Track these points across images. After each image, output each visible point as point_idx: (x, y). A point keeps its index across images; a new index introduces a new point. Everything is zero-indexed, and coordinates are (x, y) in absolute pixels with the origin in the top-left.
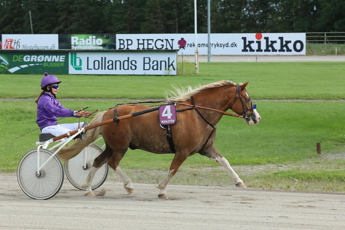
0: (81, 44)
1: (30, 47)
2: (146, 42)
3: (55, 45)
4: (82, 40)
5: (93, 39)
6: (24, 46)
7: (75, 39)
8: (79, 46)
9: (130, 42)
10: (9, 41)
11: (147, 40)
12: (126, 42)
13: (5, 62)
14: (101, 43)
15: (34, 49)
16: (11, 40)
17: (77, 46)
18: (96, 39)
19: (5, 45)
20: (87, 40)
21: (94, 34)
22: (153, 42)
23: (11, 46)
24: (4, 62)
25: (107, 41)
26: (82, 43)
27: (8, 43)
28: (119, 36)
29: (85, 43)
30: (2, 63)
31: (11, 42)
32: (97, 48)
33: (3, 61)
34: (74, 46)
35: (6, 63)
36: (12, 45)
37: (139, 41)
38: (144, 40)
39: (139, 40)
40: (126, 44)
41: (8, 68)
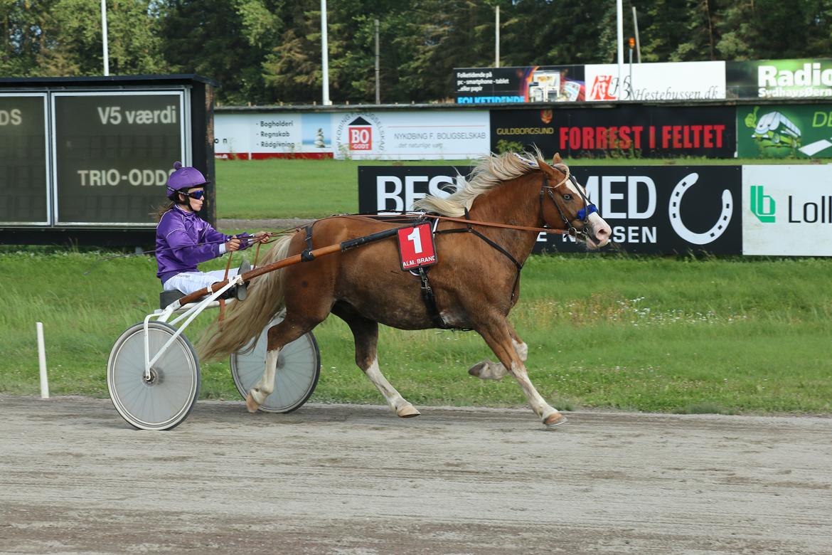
0: (784, 84)
1: (655, 95)
3: (716, 90)
4: (785, 75)
5: (814, 72)
6: (640, 93)
7: (767, 73)
8: (777, 89)
10: (601, 82)
13: (793, 129)
15: (664, 98)
16: (607, 79)
17: (773, 88)
18: (822, 69)
19: (593, 91)
20: (799, 73)
21: (815, 59)
23: (606, 93)
24: (790, 129)
26: (785, 81)
27: (601, 87)
29: (794, 82)
30: (783, 132)
31: (608, 82)
32: (824, 93)
33: (787, 127)
34: (764, 89)
35: (794, 132)
36: (611, 91)
41: (799, 145)
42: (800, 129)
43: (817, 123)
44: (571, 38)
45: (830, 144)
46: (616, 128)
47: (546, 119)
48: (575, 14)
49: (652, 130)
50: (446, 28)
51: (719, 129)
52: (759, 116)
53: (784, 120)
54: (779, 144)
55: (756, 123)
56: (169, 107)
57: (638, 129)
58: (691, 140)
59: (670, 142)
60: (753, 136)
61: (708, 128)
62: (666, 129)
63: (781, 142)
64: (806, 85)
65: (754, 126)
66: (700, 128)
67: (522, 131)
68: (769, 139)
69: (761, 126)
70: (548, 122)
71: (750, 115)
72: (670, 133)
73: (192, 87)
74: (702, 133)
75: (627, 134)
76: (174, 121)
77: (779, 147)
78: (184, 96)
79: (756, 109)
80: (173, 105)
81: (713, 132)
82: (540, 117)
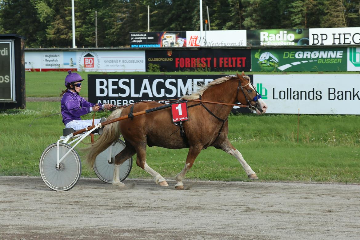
0: (271, 40)
1: (216, 44)
2: (342, 36)
4: (272, 36)
5: (284, 35)
6: (210, 43)
7: (264, 35)
8: (268, 42)
9: (324, 37)
10: (193, 38)
11: (343, 34)
12: (320, 37)
13: (275, 59)
14: (293, 39)
15: (220, 45)
16: (196, 37)
17: (267, 42)
18: (287, 34)
19: (190, 42)
20: (278, 35)
21: (285, 29)
22: (350, 36)
23: (195, 43)
24: (274, 59)
25: (299, 36)
26: (272, 38)
27: (193, 41)
28: (312, 31)
29: (276, 39)
30: (271, 60)
31: (196, 39)
32: (288, 44)
33: (273, 58)
34: (263, 42)
35: (275, 61)
36: (197, 43)
37: (335, 35)
38: (340, 34)
39: (335, 34)
40: (320, 39)
41: (278, 66)
42: (278, 59)
43: (285, 57)
44: (180, 20)
45: (291, 66)
46: (200, 58)
47: (169, 54)
48: (182, 9)
49: (215, 59)
50: (126, 15)
51: (244, 59)
52: (261, 53)
53: (271, 55)
54: (269, 66)
55: (259, 56)
56: (5, 49)
57: (209, 59)
58: (232, 64)
59: (223, 64)
60: (258, 62)
61: (239, 59)
62: (221, 59)
63: (270, 65)
64: (281, 40)
65: (258, 58)
66: (235, 58)
67: (159, 60)
68: (265, 63)
69: (262, 58)
70: (170, 56)
71: (257, 53)
72: (223, 60)
73: (15, 40)
74: (236, 61)
75: (204, 61)
76: (7, 55)
77: (269, 67)
78: (11, 44)
79: (260, 50)
81: (241, 60)
82: (167, 53)
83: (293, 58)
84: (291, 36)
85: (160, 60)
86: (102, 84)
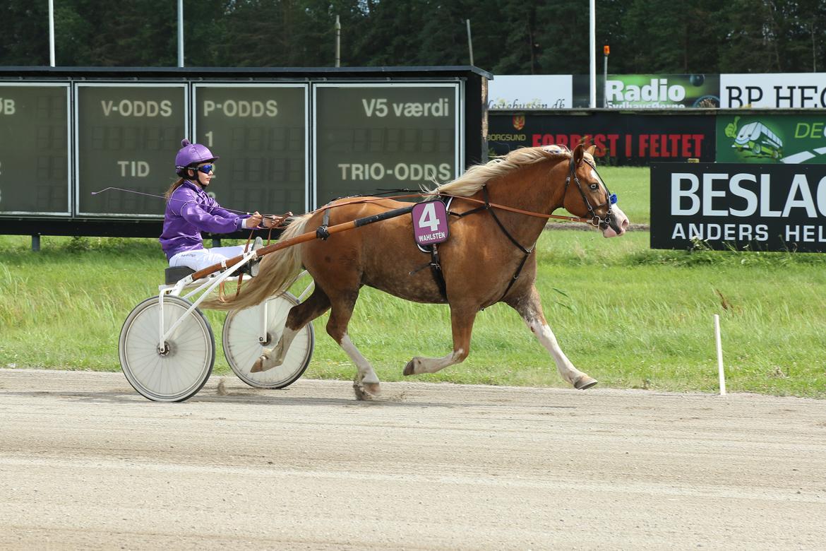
0: (631, 99)
2: (797, 93)
3: (563, 102)
4: (632, 90)
5: (661, 87)
7: (614, 87)
8: (624, 103)
9: (755, 94)
11: (799, 87)
12: (745, 93)
13: (774, 139)
14: (681, 97)
17: (620, 102)
18: (669, 85)
20: (646, 88)
21: (662, 75)
22: (816, 92)
24: (771, 140)
25: (695, 92)
26: (632, 95)
28: (726, 80)
29: (641, 96)
30: (764, 142)
33: (769, 138)
34: (611, 104)
35: (776, 143)
37: (780, 90)
38: (791, 88)
39: (781, 87)
40: (744, 98)
41: (781, 155)
42: (781, 139)
43: (799, 135)
45: (813, 156)
46: (591, 136)
47: (518, 125)
49: (628, 138)
51: (698, 138)
52: (740, 126)
53: (765, 130)
54: (760, 155)
55: (737, 133)
56: (441, 100)
57: (613, 138)
58: (669, 149)
59: (647, 151)
60: (733, 146)
61: (686, 138)
62: (642, 138)
63: (762, 152)
65: (734, 136)
66: (678, 137)
67: (493, 137)
68: (749, 149)
69: (741, 137)
70: (520, 128)
71: (730, 125)
72: (647, 141)
73: (466, 79)
74: (680, 142)
75: (603, 143)
76: (446, 114)
77: (761, 157)
78: (458, 87)
79: (737, 119)
80: (446, 98)
81: (692, 142)
82: (513, 123)
83: (819, 137)
84: (677, 91)
85: (496, 139)
86: (686, 185)
